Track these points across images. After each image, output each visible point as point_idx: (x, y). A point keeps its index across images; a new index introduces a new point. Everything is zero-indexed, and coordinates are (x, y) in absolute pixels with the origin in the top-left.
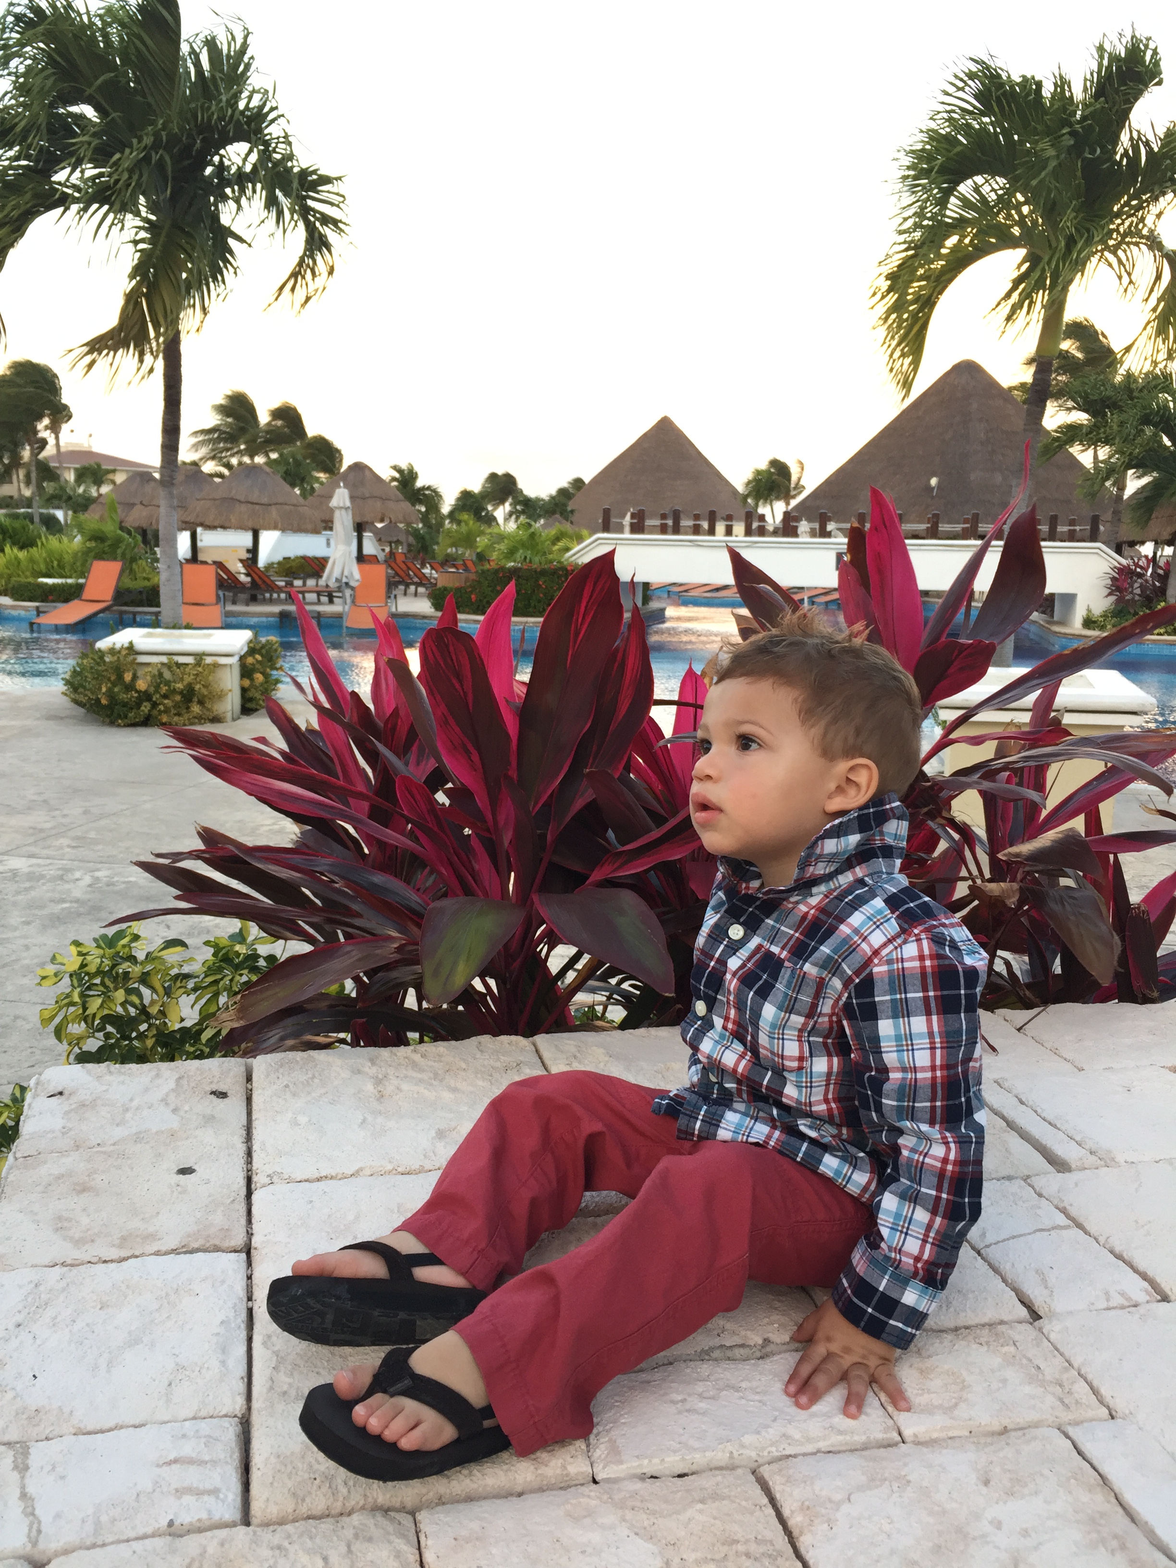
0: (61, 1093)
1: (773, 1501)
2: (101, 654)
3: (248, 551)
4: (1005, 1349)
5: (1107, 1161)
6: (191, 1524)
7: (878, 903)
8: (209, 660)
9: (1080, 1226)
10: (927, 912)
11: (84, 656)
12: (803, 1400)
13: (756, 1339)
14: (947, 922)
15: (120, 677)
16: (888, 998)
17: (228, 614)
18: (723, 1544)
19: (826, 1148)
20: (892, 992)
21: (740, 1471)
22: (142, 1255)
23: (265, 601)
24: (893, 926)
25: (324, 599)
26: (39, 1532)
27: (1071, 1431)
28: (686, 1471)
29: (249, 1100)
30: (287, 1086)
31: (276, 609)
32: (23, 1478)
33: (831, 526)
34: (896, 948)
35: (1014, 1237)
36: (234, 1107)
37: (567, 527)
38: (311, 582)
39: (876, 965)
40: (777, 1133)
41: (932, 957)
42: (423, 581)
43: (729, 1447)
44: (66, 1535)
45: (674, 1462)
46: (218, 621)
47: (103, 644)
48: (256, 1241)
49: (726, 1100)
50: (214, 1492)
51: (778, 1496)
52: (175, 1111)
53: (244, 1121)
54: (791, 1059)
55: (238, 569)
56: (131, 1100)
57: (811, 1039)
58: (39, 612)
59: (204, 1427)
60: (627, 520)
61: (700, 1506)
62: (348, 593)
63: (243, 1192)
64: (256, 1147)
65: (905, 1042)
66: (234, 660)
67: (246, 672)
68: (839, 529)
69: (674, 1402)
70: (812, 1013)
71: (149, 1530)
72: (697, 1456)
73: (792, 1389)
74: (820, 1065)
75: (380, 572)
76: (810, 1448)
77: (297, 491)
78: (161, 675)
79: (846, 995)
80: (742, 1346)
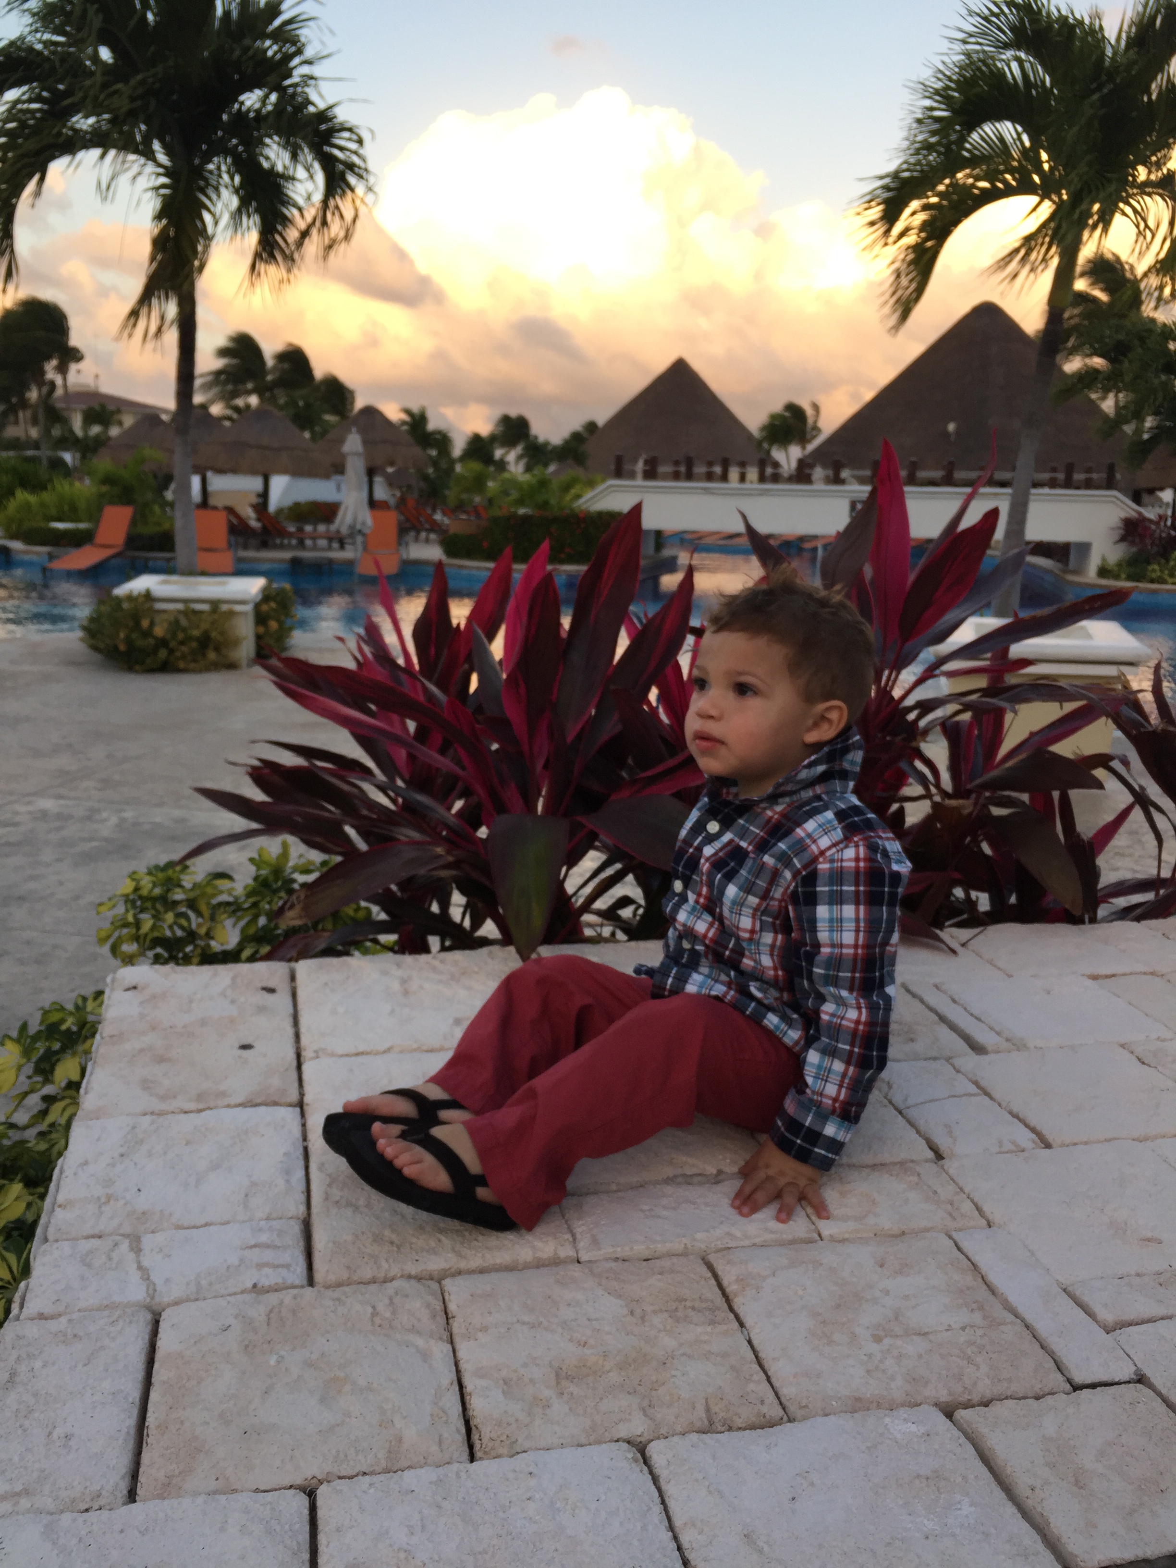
0: (135, 988)
1: (716, 1276)
2: (118, 600)
3: (259, 496)
4: (911, 1178)
5: (1017, 1045)
6: (270, 1286)
7: (829, 815)
8: (225, 607)
9: (987, 1094)
10: (869, 825)
11: (101, 602)
12: (746, 1210)
13: (711, 1170)
14: (883, 835)
15: (137, 623)
16: (827, 889)
17: (240, 560)
18: (674, 1301)
19: (769, 1008)
20: (831, 884)
21: (692, 1257)
22: (216, 1107)
23: (276, 547)
24: (838, 834)
25: (335, 545)
26: (155, 1290)
27: (955, 1235)
28: (650, 1257)
29: (294, 995)
30: (326, 984)
31: (287, 555)
32: (138, 1256)
33: (845, 474)
34: (838, 851)
35: (930, 1101)
36: (282, 1001)
37: (579, 472)
38: (322, 528)
39: (820, 863)
40: (732, 993)
41: (865, 860)
42: (434, 527)
43: (684, 1240)
44: (176, 1292)
45: (640, 1249)
46: (230, 567)
47: (122, 590)
48: (307, 1099)
49: (693, 964)
50: (287, 1266)
51: (720, 1273)
52: (233, 1002)
53: (291, 1010)
54: (745, 930)
55: (249, 514)
56: (195, 994)
57: (763, 918)
58: (51, 557)
59: (276, 1224)
60: (640, 466)
61: (660, 1277)
62: (359, 539)
63: (295, 1063)
64: (303, 1030)
65: (836, 924)
66: (249, 608)
67: (261, 618)
68: (853, 476)
69: (642, 1211)
70: (765, 896)
71: (239, 1290)
72: (659, 1246)
73: (738, 1203)
74: (768, 938)
75: (392, 518)
76: (747, 1243)
77: (307, 435)
78: (177, 621)
79: (793, 884)
80: (700, 1175)
